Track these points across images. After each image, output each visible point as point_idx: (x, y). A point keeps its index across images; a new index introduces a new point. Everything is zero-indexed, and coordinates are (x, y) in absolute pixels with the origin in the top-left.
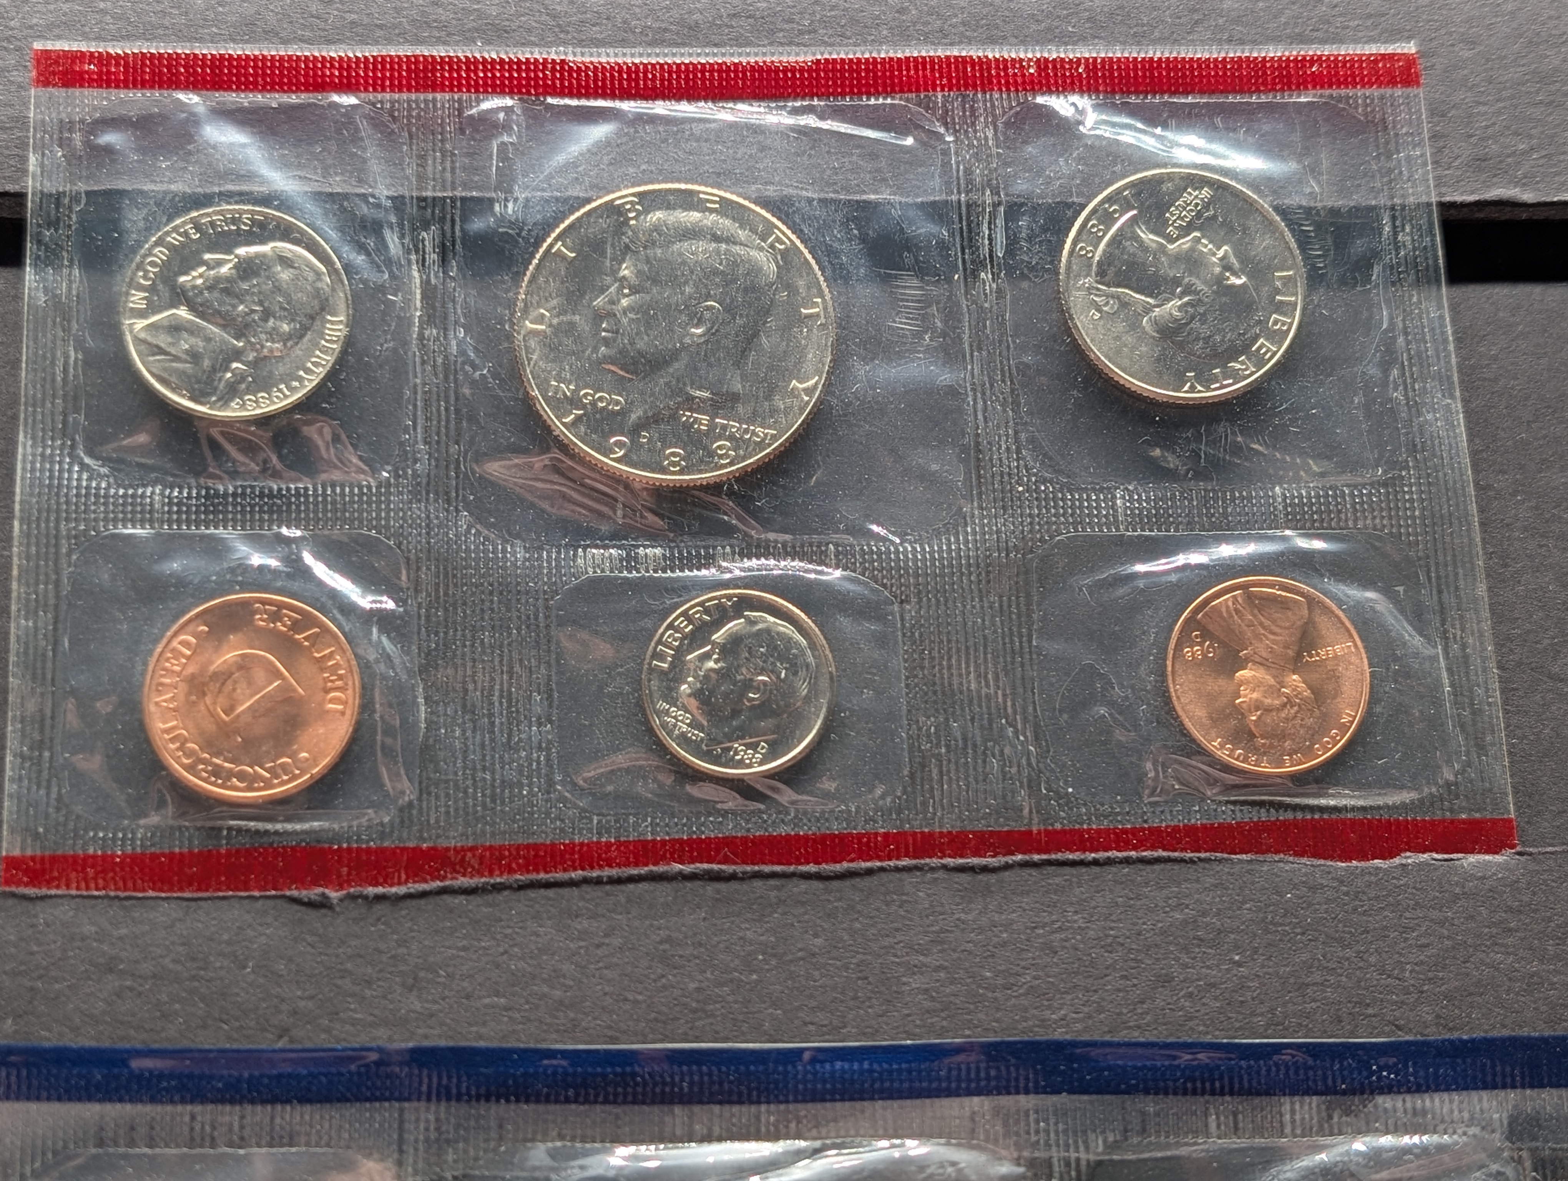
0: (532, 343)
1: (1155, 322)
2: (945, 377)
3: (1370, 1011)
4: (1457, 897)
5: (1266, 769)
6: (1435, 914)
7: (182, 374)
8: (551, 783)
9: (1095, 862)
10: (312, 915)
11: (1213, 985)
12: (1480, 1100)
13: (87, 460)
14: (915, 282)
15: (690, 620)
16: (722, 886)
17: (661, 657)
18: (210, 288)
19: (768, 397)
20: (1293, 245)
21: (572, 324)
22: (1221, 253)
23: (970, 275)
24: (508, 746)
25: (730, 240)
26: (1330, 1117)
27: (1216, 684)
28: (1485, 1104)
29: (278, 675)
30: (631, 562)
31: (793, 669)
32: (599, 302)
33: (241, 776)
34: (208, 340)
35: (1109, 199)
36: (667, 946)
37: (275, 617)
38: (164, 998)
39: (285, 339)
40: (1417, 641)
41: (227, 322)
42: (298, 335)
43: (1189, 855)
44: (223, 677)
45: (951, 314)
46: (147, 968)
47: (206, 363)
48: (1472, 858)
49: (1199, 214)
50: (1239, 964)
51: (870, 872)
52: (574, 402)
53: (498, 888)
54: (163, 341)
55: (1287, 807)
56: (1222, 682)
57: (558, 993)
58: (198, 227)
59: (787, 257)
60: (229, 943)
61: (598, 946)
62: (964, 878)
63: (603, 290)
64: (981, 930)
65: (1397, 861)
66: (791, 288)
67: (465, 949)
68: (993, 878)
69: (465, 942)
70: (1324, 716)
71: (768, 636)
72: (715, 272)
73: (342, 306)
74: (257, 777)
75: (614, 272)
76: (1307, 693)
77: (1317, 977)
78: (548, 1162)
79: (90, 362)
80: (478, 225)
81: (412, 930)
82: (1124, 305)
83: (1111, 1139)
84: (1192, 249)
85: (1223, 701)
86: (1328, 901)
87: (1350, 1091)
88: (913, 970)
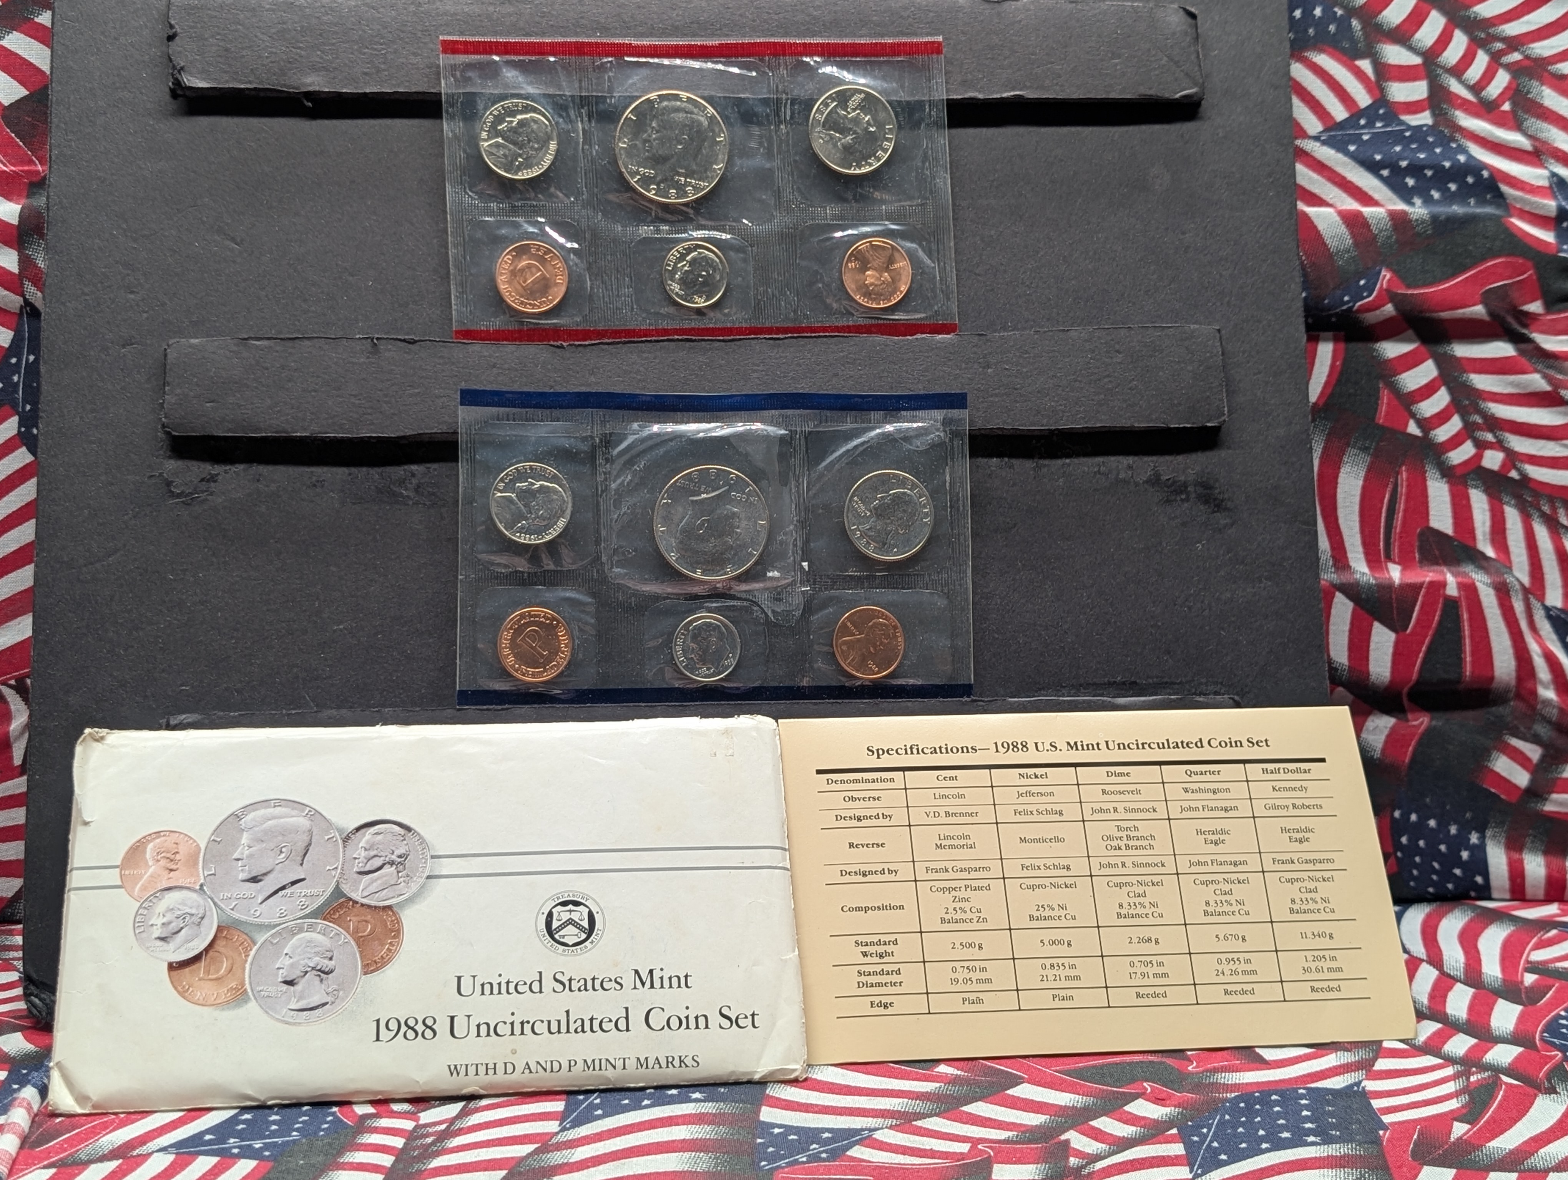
0: (622, 152)
1: (842, 144)
2: (768, 166)
4: (933, 349)
5: (874, 306)
6: (926, 354)
7: (501, 163)
8: (632, 308)
9: (815, 337)
10: (558, 350)
11: (852, 377)
13: (470, 193)
14: (757, 129)
15: (679, 252)
16: (691, 344)
17: (669, 265)
18: (509, 131)
19: (705, 172)
20: (893, 116)
21: (636, 145)
22: (867, 119)
23: (778, 126)
24: (618, 296)
25: (692, 113)
26: (886, 418)
27: (859, 277)
28: (936, 414)
29: (541, 270)
30: (658, 231)
31: (714, 271)
32: (645, 136)
33: (530, 304)
34: (510, 150)
35: (827, 98)
36: (674, 363)
37: (538, 250)
38: (512, 376)
39: (536, 150)
40: (929, 262)
41: (515, 143)
42: (540, 149)
43: (846, 334)
44: (522, 270)
45: (770, 141)
46: (506, 366)
47: (510, 159)
48: (940, 336)
49: (859, 105)
50: (860, 370)
51: (740, 339)
52: (638, 173)
53: (618, 343)
54: (494, 150)
55: (881, 319)
56: (862, 276)
57: (639, 377)
58: (503, 108)
59: (712, 119)
60: (532, 359)
61: (651, 362)
62: (771, 342)
63: (646, 132)
64: (776, 359)
65: (915, 337)
66: (713, 131)
68: (781, 342)
69: (608, 361)
70: (895, 288)
71: (706, 258)
72: (686, 125)
73: (555, 138)
74: (535, 305)
75: (650, 125)
76: (890, 280)
77: (886, 374)
78: (638, 428)
79: (468, 156)
80: (601, 107)
81: (590, 356)
82: (832, 137)
83: (816, 423)
84: (857, 117)
85: (861, 282)
86: (891, 350)
87: (893, 410)
88: (754, 371)
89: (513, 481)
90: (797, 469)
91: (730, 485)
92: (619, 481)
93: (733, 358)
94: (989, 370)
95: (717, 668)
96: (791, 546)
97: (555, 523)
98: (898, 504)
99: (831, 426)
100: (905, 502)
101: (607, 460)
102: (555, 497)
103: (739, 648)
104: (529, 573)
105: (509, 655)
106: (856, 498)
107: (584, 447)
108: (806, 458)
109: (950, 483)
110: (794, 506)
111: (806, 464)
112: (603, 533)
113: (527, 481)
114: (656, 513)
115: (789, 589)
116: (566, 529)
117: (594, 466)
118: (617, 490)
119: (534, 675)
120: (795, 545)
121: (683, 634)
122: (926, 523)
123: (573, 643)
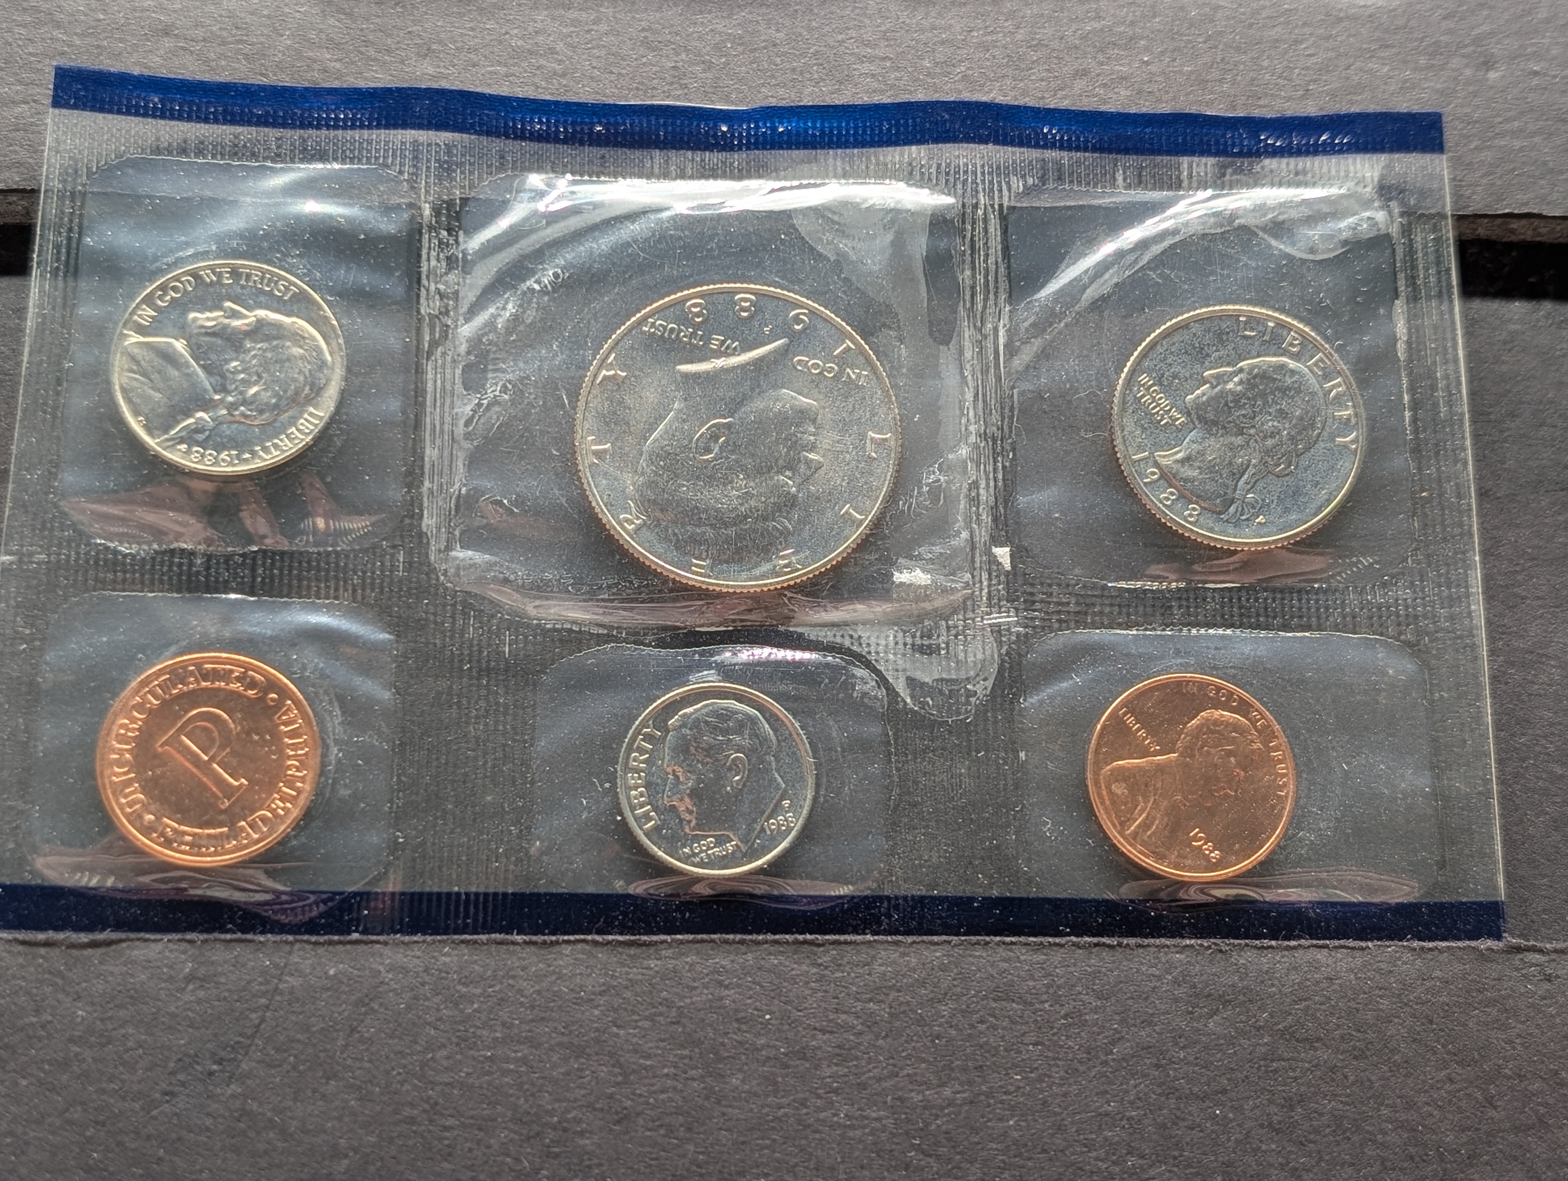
3: (1261, 102)
12: (1354, 163)
26: (1224, 175)
28: (1359, 166)
36: (647, 34)
38: (212, 56)
50: (1147, 63)
60: (269, 17)
61: (589, 31)
67: (472, 29)
69: (471, 25)
78: (540, 188)
81: (426, 13)
83: (1030, 181)
86: (1228, 18)
87: (1240, 154)
88: (861, 59)
89: (181, 306)
90: (979, 298)
91: (793, 336)
92: (481, 319)
93: (810, 29)
94: (1492, 75)
95: (745, 840)
96: (962, 504)
97: (293, 421)
98: (1263, 395)
99: (1070, 194)
100: (1284, 391)
101: (451, 262)
102: (297, 351)
103: (811, 781)
104: (209, 557)
105: (128, 783)
106: (1144, 378)
107: (389, 225)
108: (1002, 270)
109: (1409, 343)
110: (969, 396)
111: (1003, 285)
112: (430, 453)
113: (221, 308)
114: (581, 404)
115: (957, 620)
116: (323, 437)
117: (414, 279)
118: (475, 343)
119: (196, 846)
120: (974, 501)
121: (649, 738)
122: (1345, 446)
123: (324, 755)
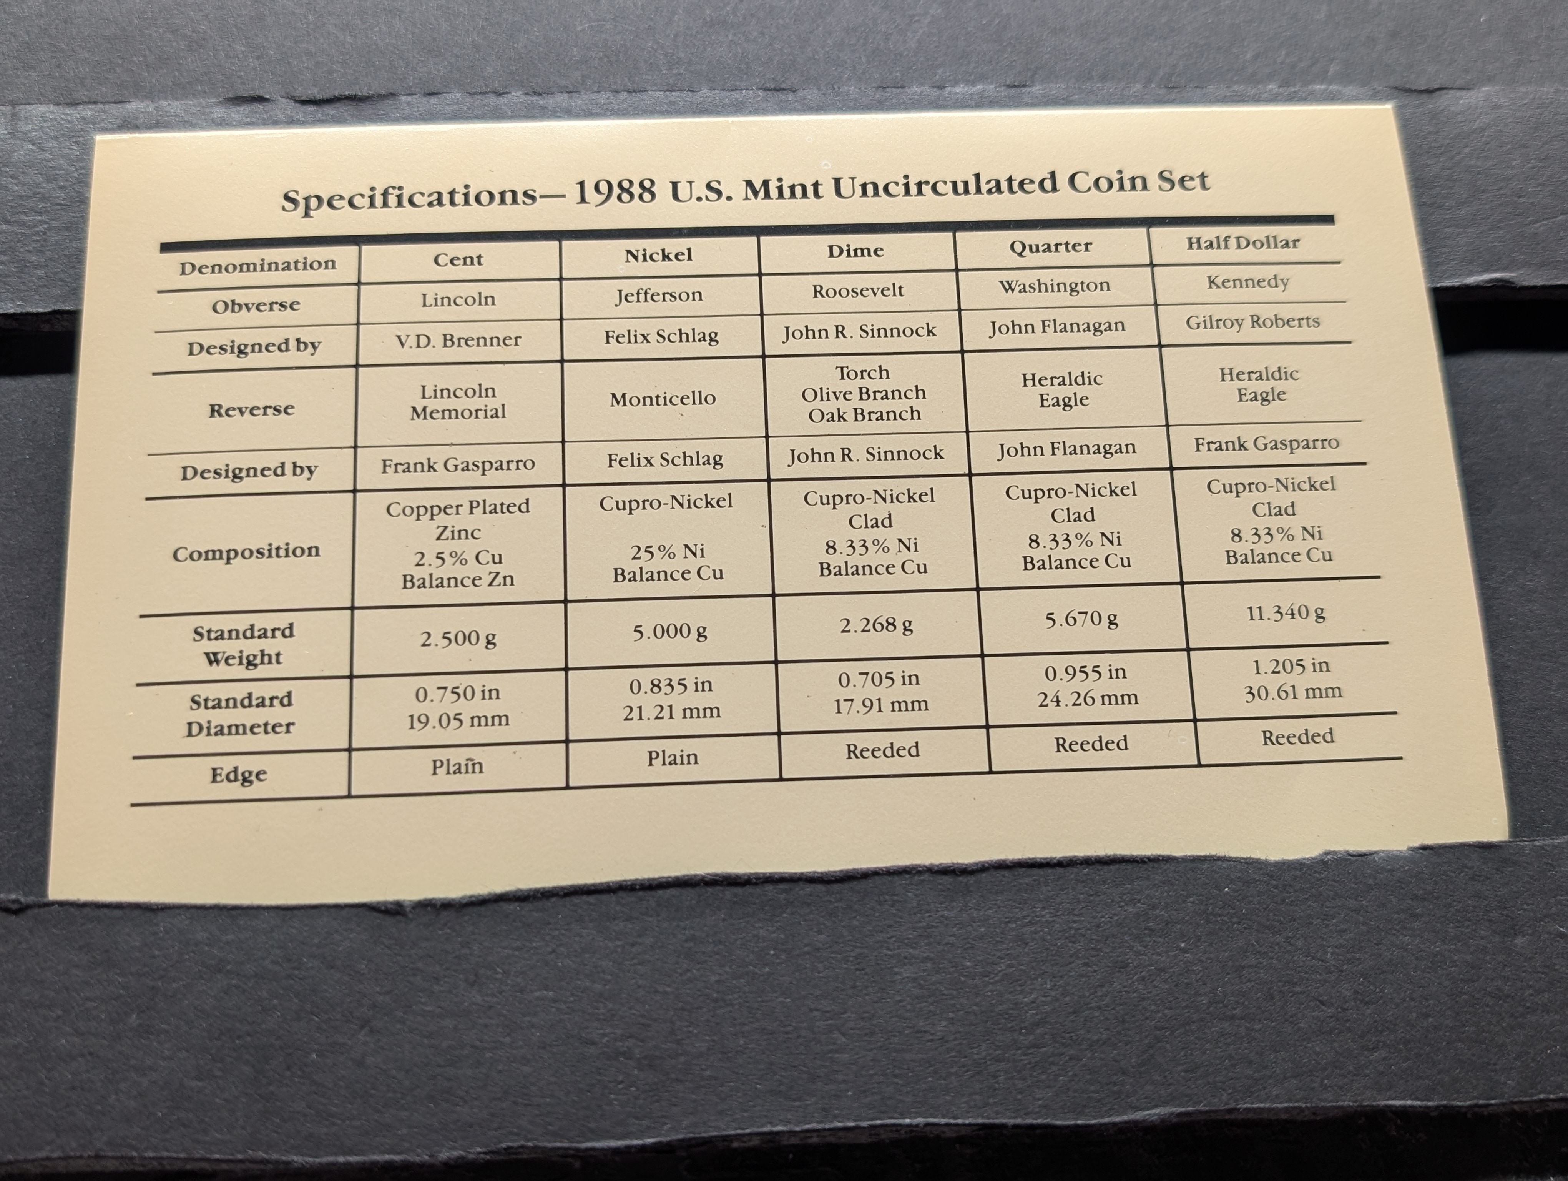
4: (1370, 887)
6: (1352, 903)
11: (1163, 970)
46: (250, 968)
57: (598, 987)
64: (962, 925)
68: (971, 879)
77: (1252, 960)
